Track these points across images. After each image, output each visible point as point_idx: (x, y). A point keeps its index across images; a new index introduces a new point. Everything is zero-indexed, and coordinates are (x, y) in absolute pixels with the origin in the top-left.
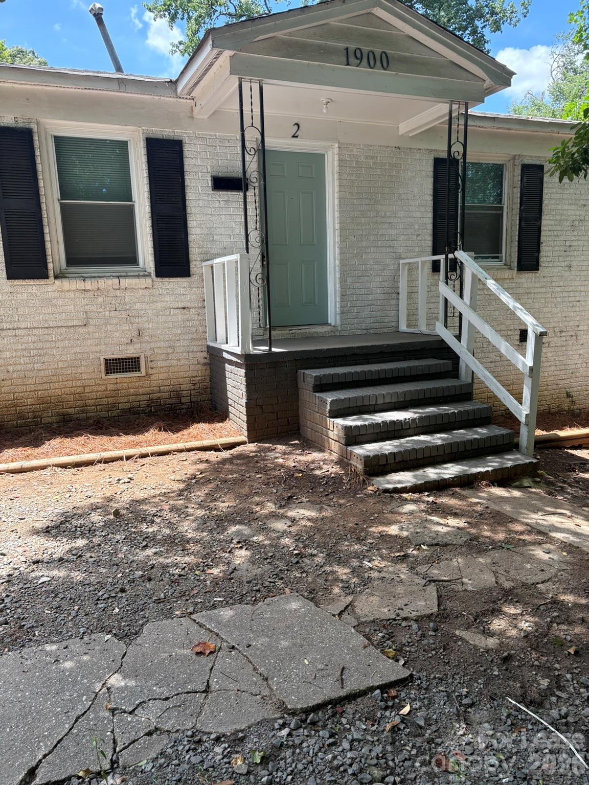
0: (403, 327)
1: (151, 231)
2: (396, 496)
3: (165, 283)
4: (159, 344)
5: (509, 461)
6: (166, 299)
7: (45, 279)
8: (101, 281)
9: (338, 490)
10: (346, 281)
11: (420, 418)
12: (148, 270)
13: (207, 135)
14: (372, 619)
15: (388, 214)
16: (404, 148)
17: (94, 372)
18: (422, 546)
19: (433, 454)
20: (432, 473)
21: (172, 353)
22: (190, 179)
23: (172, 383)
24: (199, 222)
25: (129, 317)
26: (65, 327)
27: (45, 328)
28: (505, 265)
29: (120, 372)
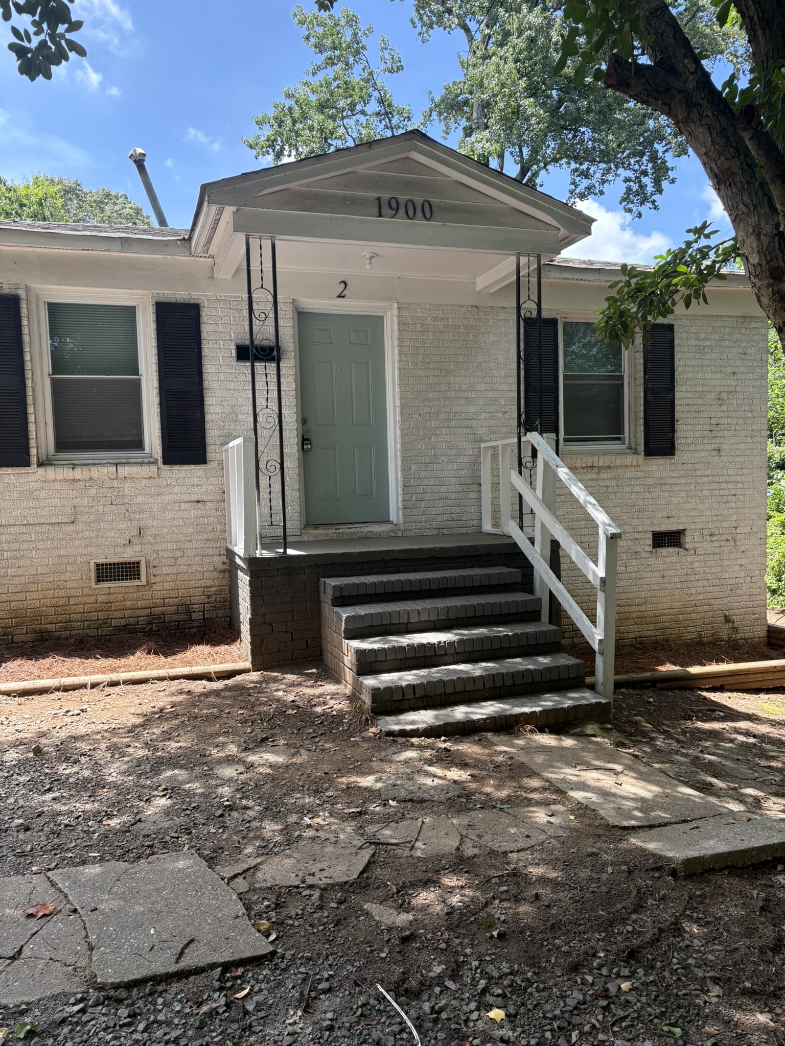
0: (487, 527)
1: (159, 410)
2: (401, 740)
3: (174, 471)
4: (165, 546)
5: (569, 700)
6: (176, 491)
7: (25, 466)
8: (94, 469)
9: (331, 732)
10: (409, 469)
11: (461, 642)
12: (155, 456)
13: (230, 297)
14: (269, 885)
15: (464, 387)
16: (483, 307)
17: (82, 579)
18: (390, 801)
19: (468, 689)
20: (460, 713)
21: (181, 557)
22: (207, 349)
23: (180, 594)
24: (219, 399)
25: (127, 514)
26: (47, 524)
27: (23, 525)
28: (629, 448)
29: (115, 580)
